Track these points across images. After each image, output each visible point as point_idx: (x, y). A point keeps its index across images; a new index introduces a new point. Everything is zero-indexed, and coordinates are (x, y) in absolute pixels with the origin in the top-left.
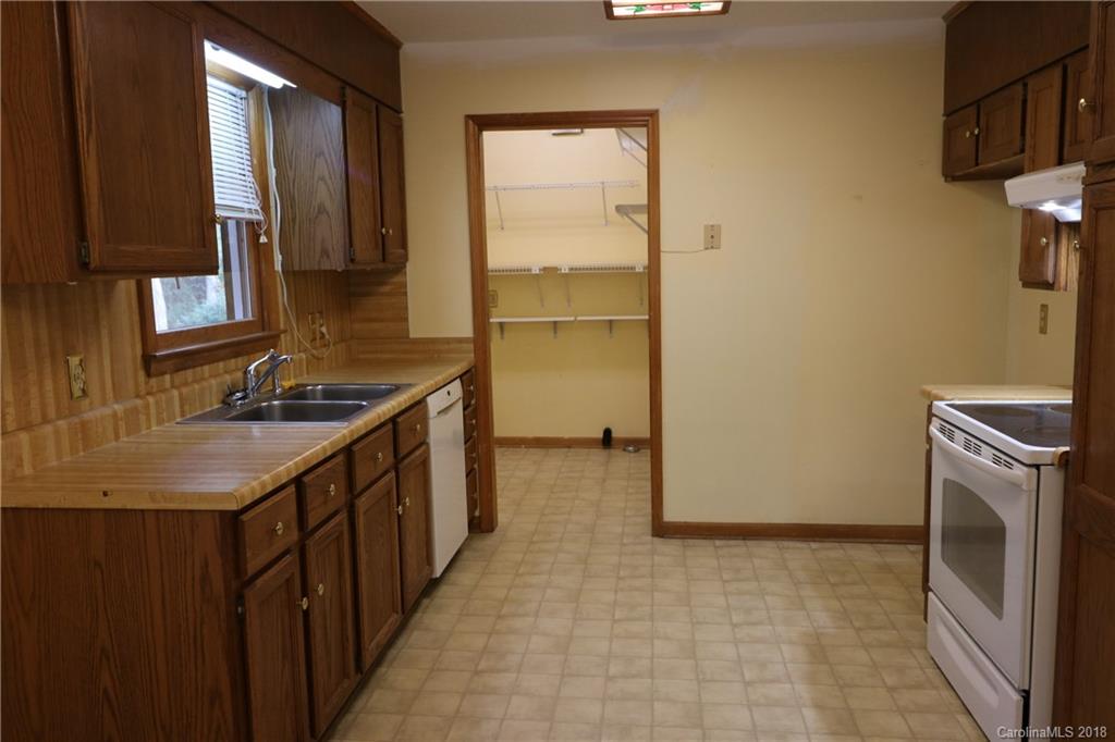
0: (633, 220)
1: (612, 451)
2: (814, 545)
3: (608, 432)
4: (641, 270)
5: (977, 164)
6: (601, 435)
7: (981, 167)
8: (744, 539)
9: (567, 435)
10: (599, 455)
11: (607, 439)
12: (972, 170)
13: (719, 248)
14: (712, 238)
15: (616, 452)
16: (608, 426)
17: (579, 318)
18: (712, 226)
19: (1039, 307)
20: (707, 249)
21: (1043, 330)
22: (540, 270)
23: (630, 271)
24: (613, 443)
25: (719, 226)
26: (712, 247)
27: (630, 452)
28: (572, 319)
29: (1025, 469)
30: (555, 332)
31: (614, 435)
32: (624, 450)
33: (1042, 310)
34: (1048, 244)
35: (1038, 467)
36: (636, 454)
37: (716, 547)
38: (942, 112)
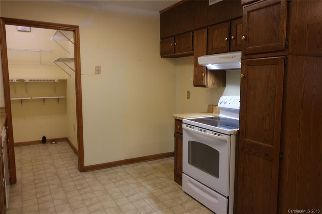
0: (56, 64)
1: (47, 144)
2: (132, 165)
3: (44, 138)
4: (57, 81)
5: (174, 53)
6: (41, 139)
7: (175, 54)
8: (111, 167)
9: (28, 141)
10: (41, 146)
11: (44, 140)
12: (172, 54)
13: (100, 74)
14: (98, 71)
15: (48, 144)
16: (43, 136)
17: (32, 98)
18: (98, 67)
19: (187, 92)
20: (96, 74)
21: (188, 98)
22: (29, 80)
23: (53, 81)
24: (46, 141)
25: (100, 67)
26: (98, 74)
27: (53, 144)
28: (30, 98)
29: (228, 136)
30: (22, 104)
31: (47, 138)
32: (51, 143)
33: (187, 93)
34: (204, 75)
35: (230, 135)
36: (55, 145)
37: (104, 172)
38: (160, 38)
